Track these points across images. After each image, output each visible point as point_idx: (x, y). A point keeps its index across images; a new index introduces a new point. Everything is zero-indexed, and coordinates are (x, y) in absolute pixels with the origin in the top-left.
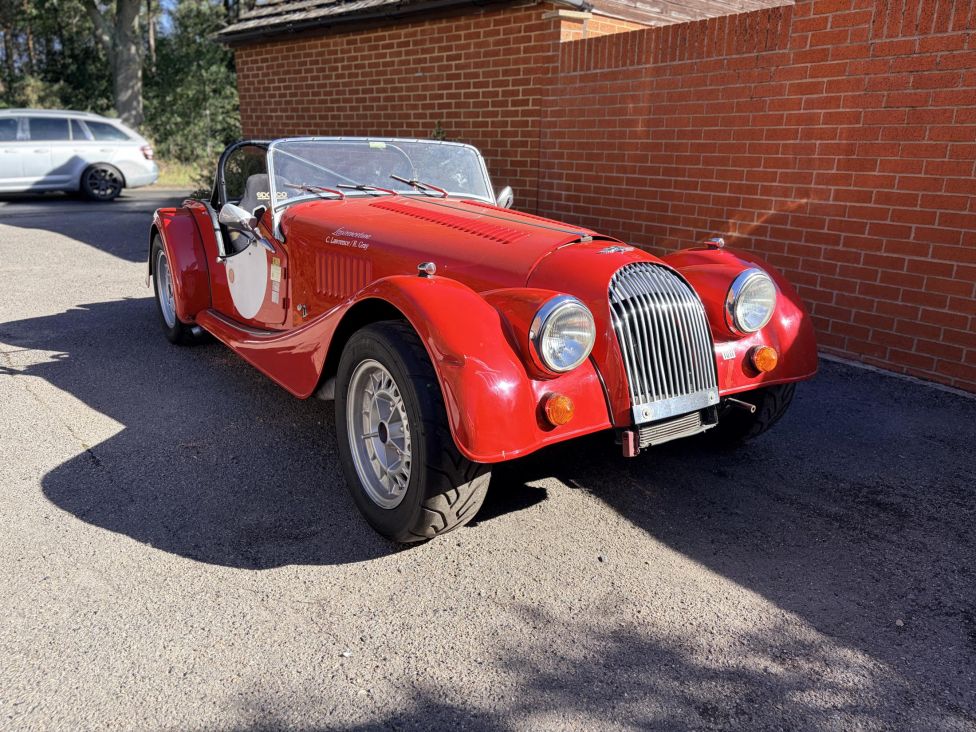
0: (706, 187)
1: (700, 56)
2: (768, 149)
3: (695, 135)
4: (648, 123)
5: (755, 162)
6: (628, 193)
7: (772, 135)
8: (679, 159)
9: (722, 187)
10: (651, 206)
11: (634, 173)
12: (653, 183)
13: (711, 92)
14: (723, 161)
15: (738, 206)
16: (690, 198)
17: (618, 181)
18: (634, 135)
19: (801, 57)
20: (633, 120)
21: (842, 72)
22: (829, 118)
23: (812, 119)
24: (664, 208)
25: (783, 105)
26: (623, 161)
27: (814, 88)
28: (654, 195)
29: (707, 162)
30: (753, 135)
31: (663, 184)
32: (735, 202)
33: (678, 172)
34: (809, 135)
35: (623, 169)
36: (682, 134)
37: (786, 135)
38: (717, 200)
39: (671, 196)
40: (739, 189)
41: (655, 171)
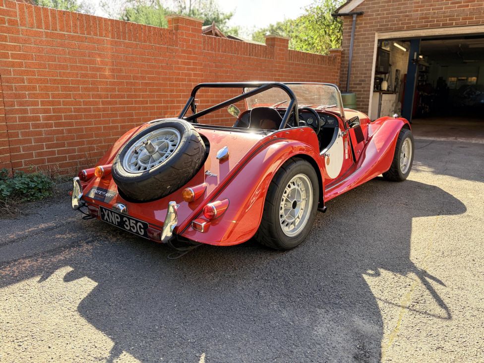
0: (152, 102)
1: (140, 41)
2: (176, 85)
3: (143, 78)
4: (113, 70)
5: (172, 91)
6: (104, 109)
7: (177, 80)
8: (135, 90)
9: (160, 102)
10: (122, 115)
11: (108, 98)
12: (121, 103)
13: (149, 59)
14: (158, 90)
15: (168, 109)
16: (145, 108)
17: (97, 103)
18: (105, 77)
19: (183, 51)
20: (102, 68)
21: (196, 59)
22: (195, 75)
23: (189, 75)
24: (131, 115)
25: (179, 68)
26: (98, 91)
27: (189, 64)
28: (123, 109)
29: (151, 91)
30: (169, 79)
31: (128, 103)
32: (167, 108)
33: (136, 96)
34: (190, 80)
35: (100, 96)
36: (135, 78)
37: (183, 80)
38: (158, 108)
39: (135, 109)
40: (167, 102)
41: (123, 97)
